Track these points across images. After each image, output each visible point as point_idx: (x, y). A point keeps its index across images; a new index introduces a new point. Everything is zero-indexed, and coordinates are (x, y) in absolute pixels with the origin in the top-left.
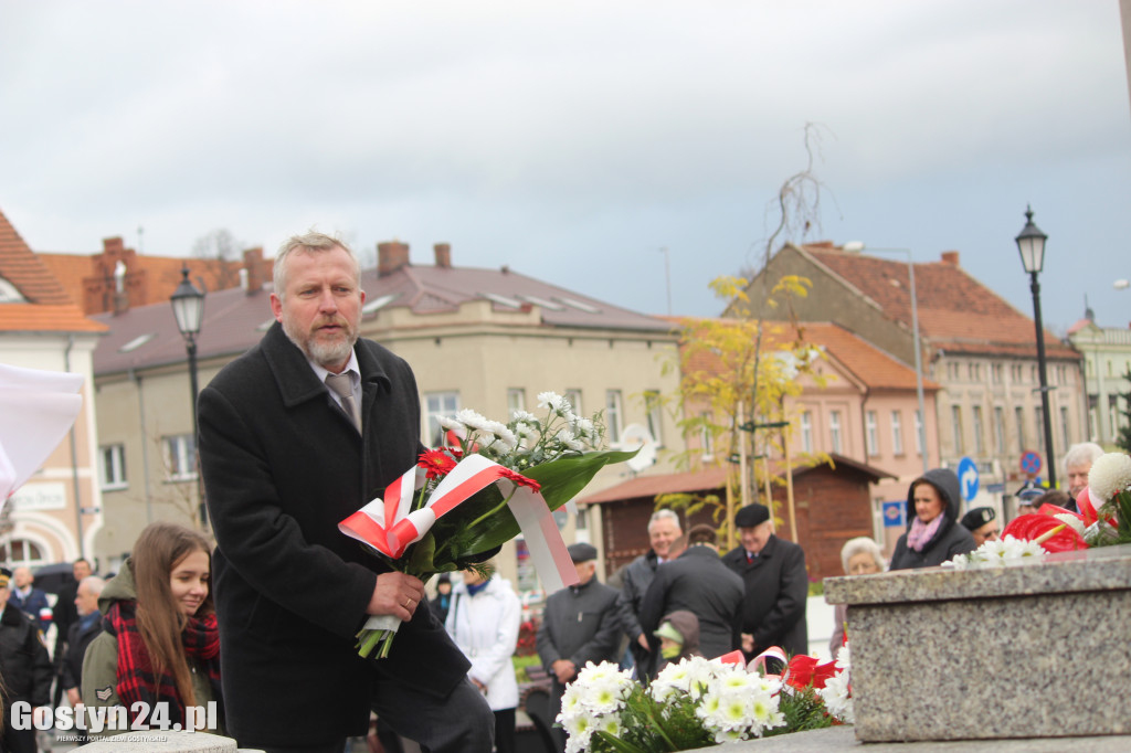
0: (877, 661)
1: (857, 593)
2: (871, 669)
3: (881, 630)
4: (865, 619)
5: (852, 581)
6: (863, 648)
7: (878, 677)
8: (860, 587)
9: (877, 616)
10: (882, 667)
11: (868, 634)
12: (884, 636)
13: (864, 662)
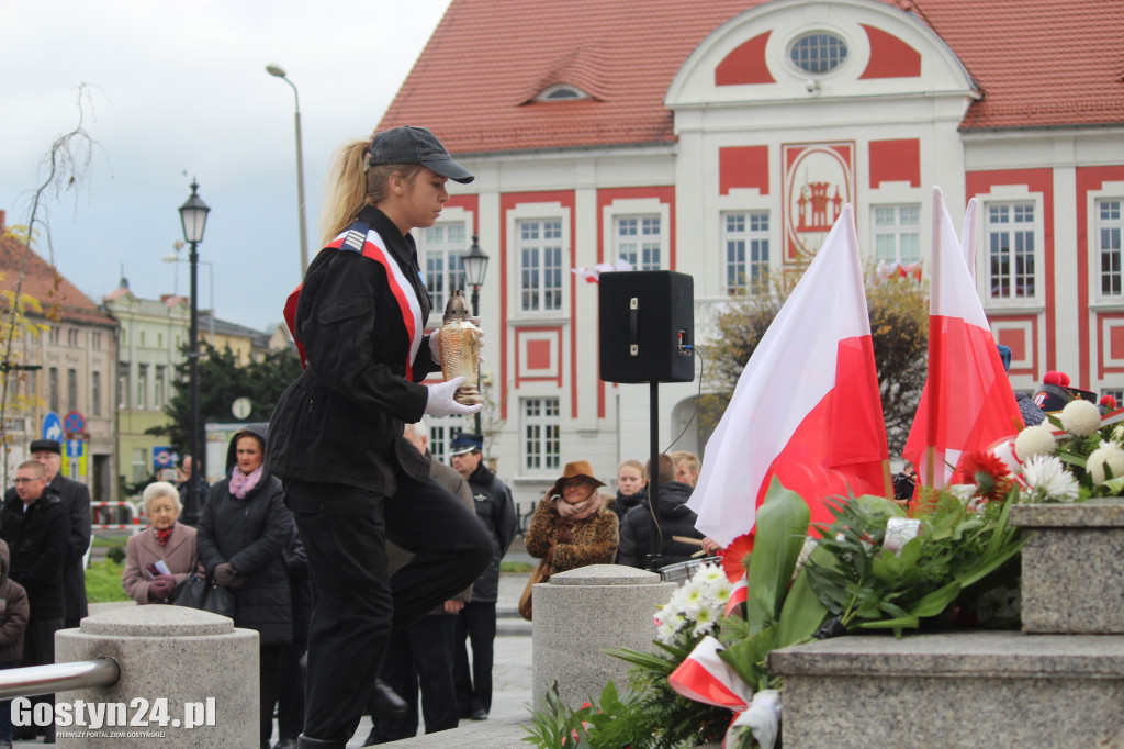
0: (1048, 571)
1: (1040, 518)
2: (1042, 577)
3: (1054, 547)
4: (1040, 538)
5: (1036, 509)
6: (1036, 560)
7: (1048, 583)
8: (1043, 513)
9: (1051, 537)
10: (1052, 576)
12: (1056, 552)
13: (1036, 571)
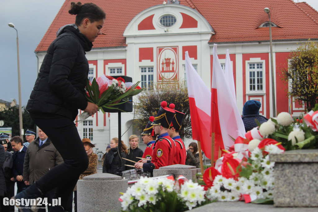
0: (285, 181)
2: (283, 183)
4: (282, 167)
7: (285, 186)
10: (287, 183)
11: (282, 172)
12: (288, 173)
